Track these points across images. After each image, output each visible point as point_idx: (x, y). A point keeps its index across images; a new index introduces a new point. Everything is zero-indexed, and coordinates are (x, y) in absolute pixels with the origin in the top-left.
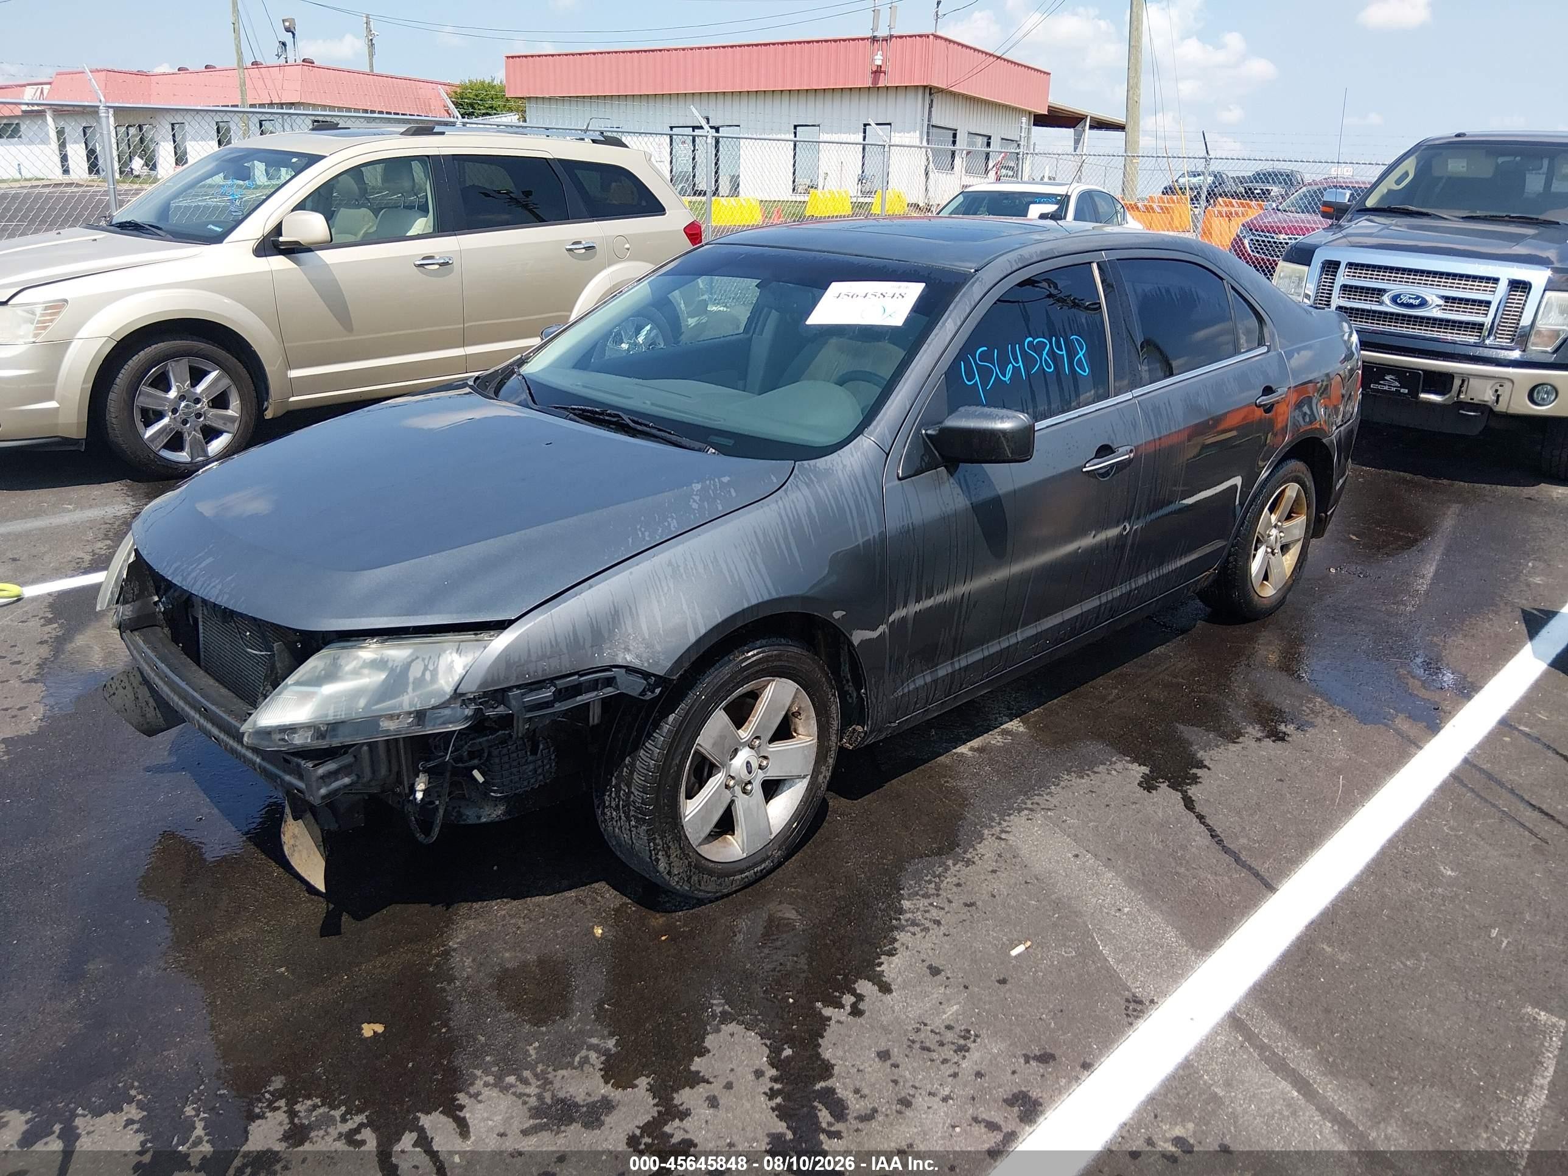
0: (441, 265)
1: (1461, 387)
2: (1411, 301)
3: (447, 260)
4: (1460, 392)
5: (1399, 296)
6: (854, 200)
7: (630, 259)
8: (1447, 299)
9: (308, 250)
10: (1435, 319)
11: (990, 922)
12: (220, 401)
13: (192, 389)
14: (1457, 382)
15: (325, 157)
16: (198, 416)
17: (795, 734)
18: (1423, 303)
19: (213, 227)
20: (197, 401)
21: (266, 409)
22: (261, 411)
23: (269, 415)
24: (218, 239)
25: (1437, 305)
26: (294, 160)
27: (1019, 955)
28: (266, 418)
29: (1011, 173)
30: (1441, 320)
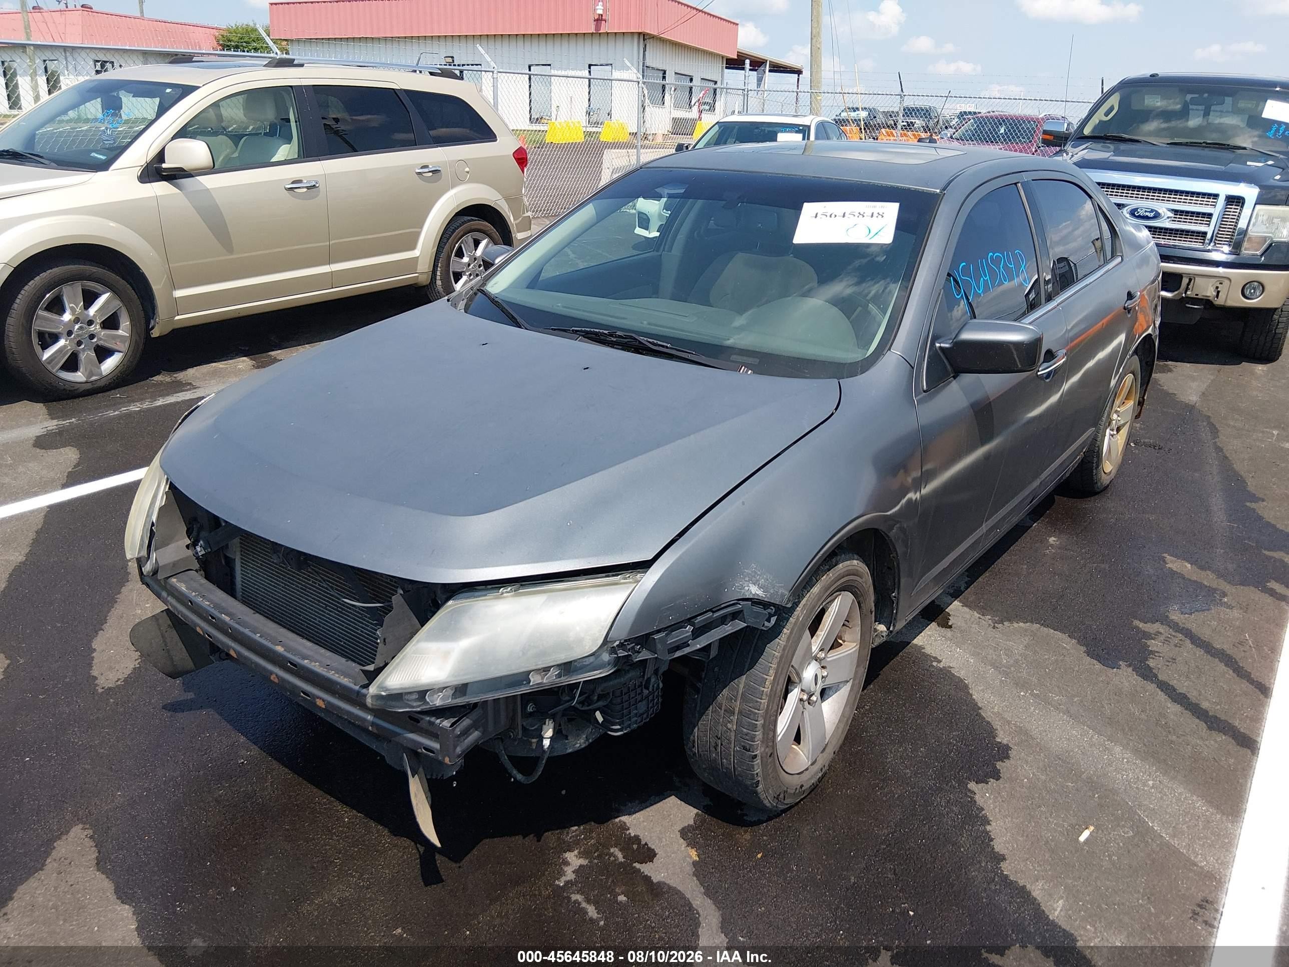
0: (308, 188)
1: (1188, 284)
2: (1147, 214)
3: (314, 183)
4: (1187, 289)
5: (1136, 209)
6: (584, 129)
7: (470, 181)
8: (1176, 212)
9: (190, 176)
10: (1166, 229)
11: (1043, 809)
12: (111, 323)
13: (86, 312)
14: (1185, 281)
15: (198, 87)
16: (92, 336)
17: (840, 641)
18: (1157, 216)
19: (96, 155)
20: (90, 323)
21: (153, 328)
22: (148, 330)
23: (155, 333)
24: (104, 166)
25: (1168, 218)
26: (168, 90)
27: (1087, 840)
28: (152, 336)
29: (707, 107)
30: (1172, 230)
